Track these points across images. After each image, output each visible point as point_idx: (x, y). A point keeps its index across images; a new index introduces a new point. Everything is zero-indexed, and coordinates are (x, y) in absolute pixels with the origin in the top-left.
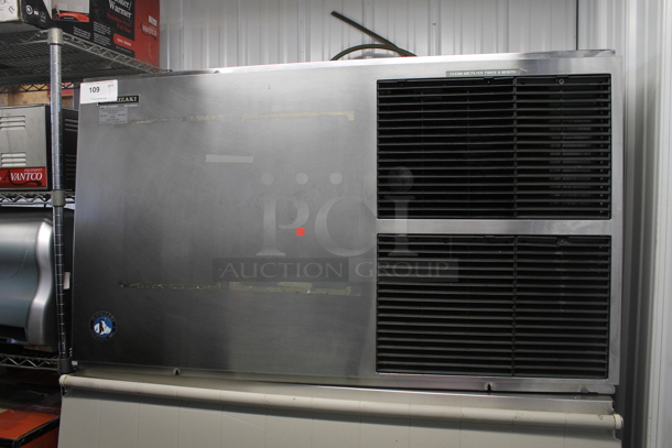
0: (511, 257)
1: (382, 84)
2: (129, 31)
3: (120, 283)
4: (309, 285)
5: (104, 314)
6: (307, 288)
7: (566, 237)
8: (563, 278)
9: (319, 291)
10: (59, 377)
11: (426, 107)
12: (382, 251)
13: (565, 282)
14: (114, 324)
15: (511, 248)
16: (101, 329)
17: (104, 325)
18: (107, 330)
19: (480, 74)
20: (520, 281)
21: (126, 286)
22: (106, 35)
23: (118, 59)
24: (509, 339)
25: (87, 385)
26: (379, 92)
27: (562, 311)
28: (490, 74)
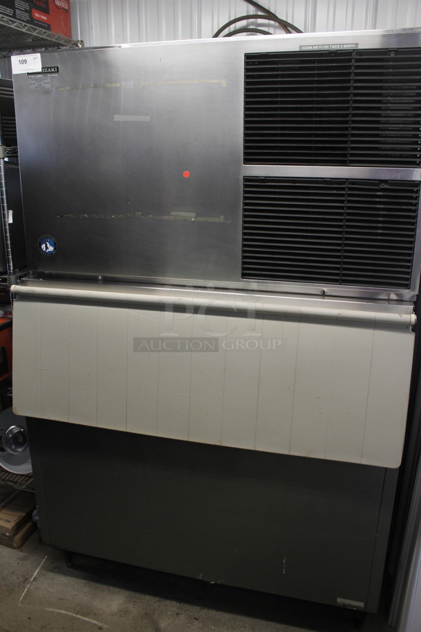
0: (343, 195)
1: (248, 56)
2: (44, 6)
3: (58, 214)
4: (194, 214)
5: (47, 237)
6: (191, 216)
7: (386, 181)
8: (382, 213)
9: (201, 219)
10: (10, 287)
11: (283, 76)
12: (247, 189)
13: (383, 216)
14: (55, 244)
15: (343, 189)
16: (47, 248)
17: (48, 245)
18: (51, 249)
19: (326, 48)
20: (349, 214)
21: (61, 216)
22: (26, 11)
23: (37, 32)
24: (338, 257)
25: (31, 292)
26: (246, 63)
27: (379, 238)
28: (334, 48)
